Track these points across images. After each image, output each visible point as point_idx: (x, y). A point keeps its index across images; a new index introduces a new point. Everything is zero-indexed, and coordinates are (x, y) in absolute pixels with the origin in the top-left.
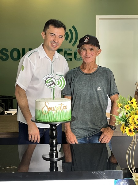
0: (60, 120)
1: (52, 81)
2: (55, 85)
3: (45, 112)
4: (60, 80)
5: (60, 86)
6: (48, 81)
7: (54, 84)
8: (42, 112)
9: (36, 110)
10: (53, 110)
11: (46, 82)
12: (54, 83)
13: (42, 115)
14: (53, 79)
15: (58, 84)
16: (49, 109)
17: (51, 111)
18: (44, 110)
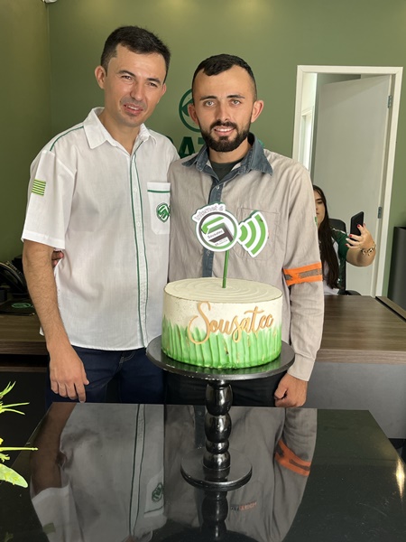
0: (248, 366)
1: (223, 226)
2: (231, 239)
3: (196, 337)
4: (251, 224)
5: (248, 245)
6: (210, 227)
7: (227, 238)
8: (186, 335)
9: (164, 321)
10: (226, 330)
11: (200, 230)
12: (227, 234)
13: (185, 345)
14: (226, 221)
15: (242, 238)
16: (212, 325)
17: (217, 332)
18: (192, 330)
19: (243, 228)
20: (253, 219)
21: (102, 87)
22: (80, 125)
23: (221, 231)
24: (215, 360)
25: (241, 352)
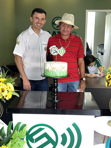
0: (61, 76)
1: (55, 50)
8: (48, 71)
11: (51, 51)
12: (56, 52)
16: (53, 68)
17: (54, 70)
18: (49, 70)
19: (59, 50)
20: (61, 49)
21: (32, 21)
22: (28, 30)
23: (55, 51)
24: (54, 75)
25: (58, 74)
